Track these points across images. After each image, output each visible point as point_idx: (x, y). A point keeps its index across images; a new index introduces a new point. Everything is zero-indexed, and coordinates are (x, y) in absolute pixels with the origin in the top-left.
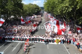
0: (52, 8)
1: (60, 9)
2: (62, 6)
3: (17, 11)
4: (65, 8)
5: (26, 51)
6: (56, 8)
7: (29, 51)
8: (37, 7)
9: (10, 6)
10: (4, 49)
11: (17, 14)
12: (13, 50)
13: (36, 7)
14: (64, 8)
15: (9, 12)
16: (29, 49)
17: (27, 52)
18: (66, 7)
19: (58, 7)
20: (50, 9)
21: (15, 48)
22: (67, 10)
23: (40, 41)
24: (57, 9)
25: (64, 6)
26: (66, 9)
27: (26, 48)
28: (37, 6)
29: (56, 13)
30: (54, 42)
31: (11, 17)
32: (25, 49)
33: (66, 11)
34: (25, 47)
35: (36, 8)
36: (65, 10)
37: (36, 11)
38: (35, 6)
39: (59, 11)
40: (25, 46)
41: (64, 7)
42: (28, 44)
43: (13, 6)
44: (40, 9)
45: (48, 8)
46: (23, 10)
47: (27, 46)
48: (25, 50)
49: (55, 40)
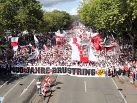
0: (91, 17)
1: (105, 20)
2: (108, 14)
3: (32, 23)
4: (113, 18)
5: (45, 97)
6: (97, 17)
7: (50, 96)
8: (67, 16)
11: (33, 28)
13: (64, 16)
14: (111, 17)
15: (19, 25)
17: (47, 99)
18: (115, 15)
19: (101, 15)
20: (88, 19)
21: (25, 90)
22: (116, 21)
24: (99, 19)
25: (112, 13)
26: (115, 18)
27: (45, 90)
29: (98, 26)
32: (43, 91)
33: (114, 22)
34: (44, 88)
35: (65, 18)
36: (113, 20)
37: (65, 23)
38: (64, 14)
39: (103, 23)
40: (44, 86)
41: (111, 15)
42: (49, 82)
43: (27, 16)
44: (71, 19)
45: (84, 17)
46: (42, 21)
47: (47, 86)
48: (44, 94)
49: (96, 70)
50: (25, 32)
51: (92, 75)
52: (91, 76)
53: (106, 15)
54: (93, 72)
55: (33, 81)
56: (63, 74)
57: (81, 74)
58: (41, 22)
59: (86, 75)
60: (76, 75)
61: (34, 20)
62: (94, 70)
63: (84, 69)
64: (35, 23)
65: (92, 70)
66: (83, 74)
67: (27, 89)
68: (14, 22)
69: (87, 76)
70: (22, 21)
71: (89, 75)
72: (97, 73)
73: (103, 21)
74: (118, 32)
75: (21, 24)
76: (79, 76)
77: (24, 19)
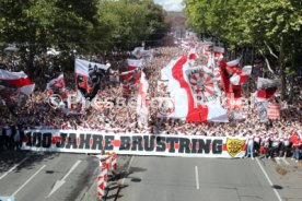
0: (217, 14)
1: (254, 21)
2: (263, 5)
3: (70, 27)
4: (274, 17)
5: (105, 197)
6: (233, 14)
7: (117, 196)
8: (156, 12)
9: (42, 8)
10: (18, 186)
11: (72, 40)
12: (52, 192)
13: (149, 11)
14: (270, 15)
15: (38, 33)
16: (120, 187)
18: (280, 10)
19: (243, 10)
20: (210, 18)
21: (59, 184)
22: (283, 24)
23: (163, 149)
24: (238, 20)
26: (280, 18)
27: (105, 185)
28: (158, 8)
29: (234, 39)
30: (220, 152)
31: (49, 53)
32: (101, 186)
33: (277, 27)
34: (102, 180)
35: (150, 17)
36: (274, 24)
37: (151, 30)
38: (149, 7)
39: (247, 31)
40: (102, 174)
41: (271, 10)
42: (114, 166)
43: (55, 9)
44: (166, 21)
45: (200, 15)
46: (95, 22)
48: (103, 192)
49: (224, 142)
50: (53, 52)
51: (215, 152)
52: (211, 155)
53: (257, 10)
54: (218, 147)
55: (76, 164)
56: (144, 152)
57: (188, 151)
58: (91, 26)
59: (200, 152)
60: (177, 153)
61: (75, 20)
62: (220, 141)
63: (194, 141)
64: (77, 28)
65: (215, 142)
66: (194, 151)
67: (63, 182)
68: (23, 24)
69: (203, 155)
70: (45, 22)
71: (207, 152)
72: (225, 148)
73: (249, 23)
74: (282, 54)
75: (42, 31)
76: (184, 155)
77: (49, 18)
